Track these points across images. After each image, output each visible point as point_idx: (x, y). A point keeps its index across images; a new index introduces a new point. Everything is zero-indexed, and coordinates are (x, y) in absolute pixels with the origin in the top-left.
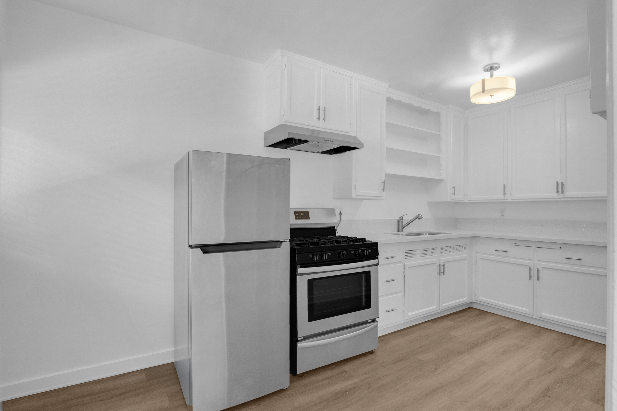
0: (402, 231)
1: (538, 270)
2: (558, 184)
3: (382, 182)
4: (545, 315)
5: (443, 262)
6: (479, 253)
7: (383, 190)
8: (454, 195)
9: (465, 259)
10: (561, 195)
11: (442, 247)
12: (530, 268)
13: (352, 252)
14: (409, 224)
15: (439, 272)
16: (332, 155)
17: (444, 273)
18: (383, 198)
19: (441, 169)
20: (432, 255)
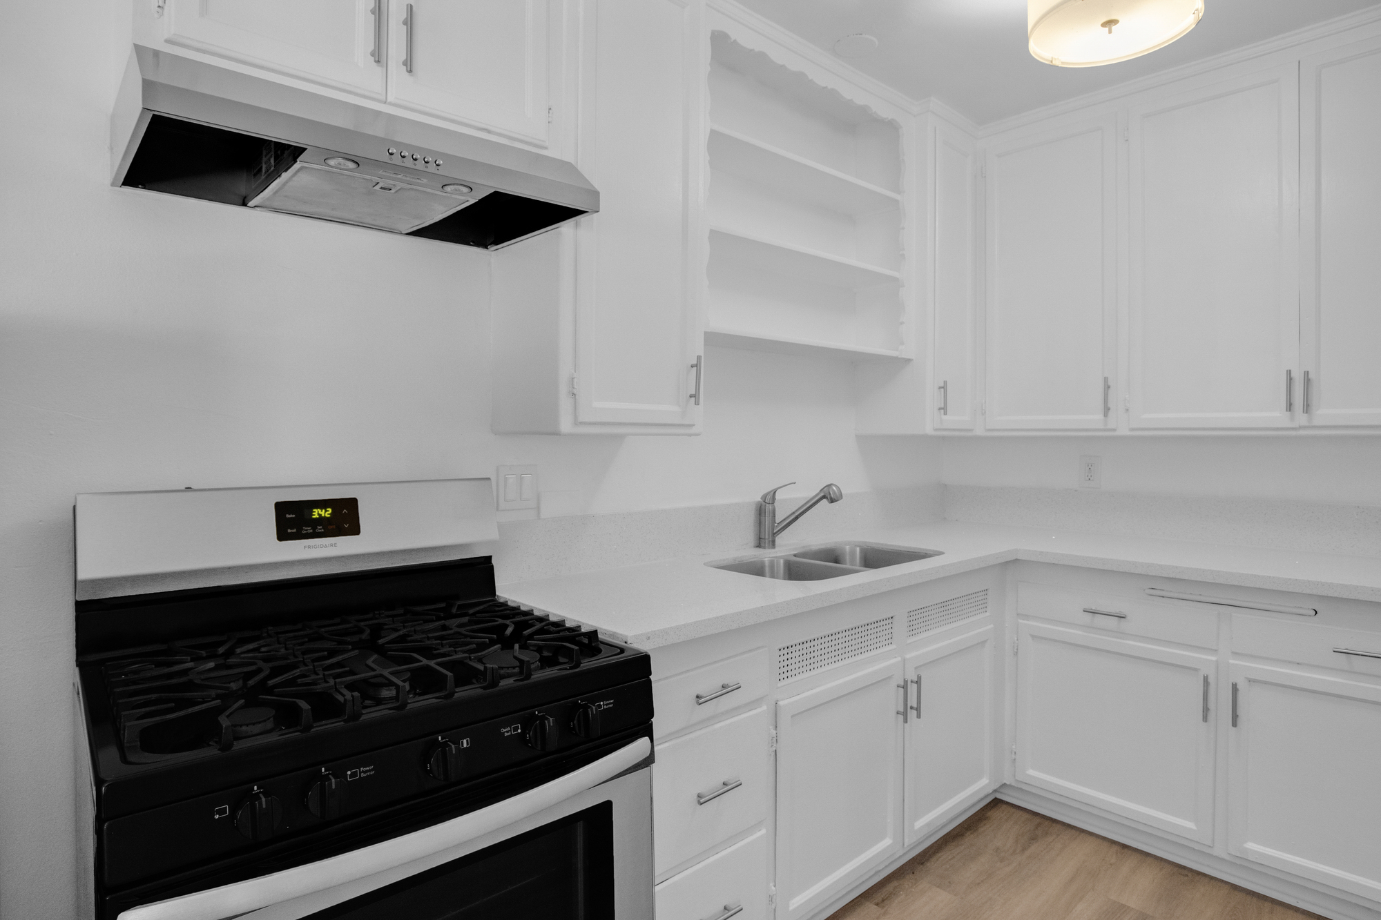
0: (773, 544)
1: (1235, 688)
2: (1290, 380)
3: (692, 367)
4: (1254, 847)
5: (916, 668)
6: (1026, 617)
7: (695, 396)
8: (945, 413)
9: (983, 643)
10: (1302, 419)
11: (911, 610)
12: (1206, 679)
13: (507, 731)
14: (797, 518)
15: (902, 710)
16: (486, 248)
17: (918, 709)
18: (693, 430)
19: (902, 323)
20: (877, 645)
